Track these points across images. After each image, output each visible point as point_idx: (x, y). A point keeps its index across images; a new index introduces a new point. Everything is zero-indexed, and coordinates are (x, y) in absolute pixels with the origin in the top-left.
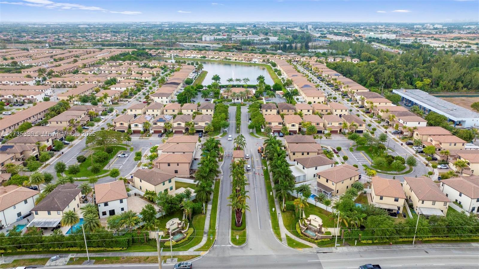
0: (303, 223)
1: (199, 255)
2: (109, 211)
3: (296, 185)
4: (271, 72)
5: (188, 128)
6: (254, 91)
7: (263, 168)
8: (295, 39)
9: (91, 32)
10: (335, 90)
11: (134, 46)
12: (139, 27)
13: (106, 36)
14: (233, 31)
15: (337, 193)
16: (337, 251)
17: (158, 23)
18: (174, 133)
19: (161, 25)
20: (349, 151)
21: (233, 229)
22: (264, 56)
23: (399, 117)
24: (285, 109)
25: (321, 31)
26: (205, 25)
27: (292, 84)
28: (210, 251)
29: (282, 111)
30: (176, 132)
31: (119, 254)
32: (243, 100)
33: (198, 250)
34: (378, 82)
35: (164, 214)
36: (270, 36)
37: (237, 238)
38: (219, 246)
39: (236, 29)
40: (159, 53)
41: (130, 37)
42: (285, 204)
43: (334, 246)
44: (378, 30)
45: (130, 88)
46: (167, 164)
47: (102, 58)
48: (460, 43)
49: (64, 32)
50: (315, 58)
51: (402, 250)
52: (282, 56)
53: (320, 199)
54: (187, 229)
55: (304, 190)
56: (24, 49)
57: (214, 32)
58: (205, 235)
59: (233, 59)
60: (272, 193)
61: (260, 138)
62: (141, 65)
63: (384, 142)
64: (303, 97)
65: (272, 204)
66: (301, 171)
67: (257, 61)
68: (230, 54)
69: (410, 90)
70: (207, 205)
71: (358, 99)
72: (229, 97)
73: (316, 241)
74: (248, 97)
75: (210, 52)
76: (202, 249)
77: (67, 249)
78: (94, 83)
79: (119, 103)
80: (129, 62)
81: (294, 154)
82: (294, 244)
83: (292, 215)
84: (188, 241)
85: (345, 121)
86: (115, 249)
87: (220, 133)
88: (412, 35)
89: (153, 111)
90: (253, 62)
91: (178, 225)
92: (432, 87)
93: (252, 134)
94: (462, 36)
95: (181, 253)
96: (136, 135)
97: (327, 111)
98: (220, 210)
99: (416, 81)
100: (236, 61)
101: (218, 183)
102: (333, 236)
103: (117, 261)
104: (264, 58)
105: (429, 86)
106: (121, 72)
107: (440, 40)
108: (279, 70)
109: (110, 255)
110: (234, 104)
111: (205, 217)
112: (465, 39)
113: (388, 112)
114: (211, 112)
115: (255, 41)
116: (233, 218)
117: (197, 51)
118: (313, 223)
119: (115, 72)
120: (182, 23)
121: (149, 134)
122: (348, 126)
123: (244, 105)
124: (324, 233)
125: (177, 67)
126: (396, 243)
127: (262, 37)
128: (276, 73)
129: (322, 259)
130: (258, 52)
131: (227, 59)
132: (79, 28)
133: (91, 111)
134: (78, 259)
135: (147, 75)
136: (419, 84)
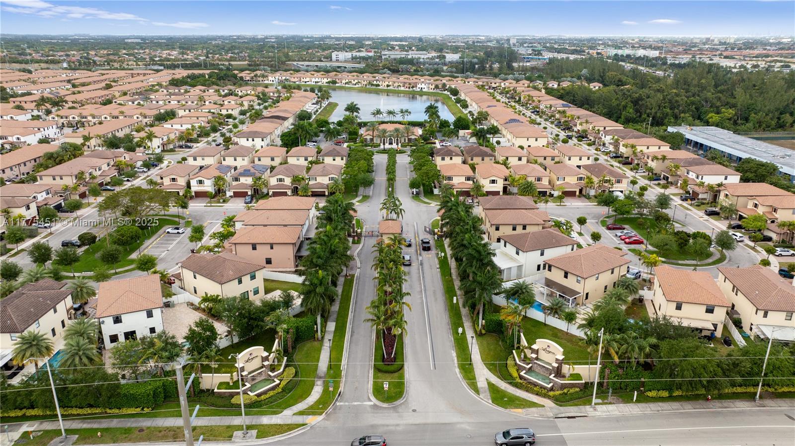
0: (522, 356)
1: (304, 423)
2: (124, 333)
3: (503, 284)
4: (450, 103)
5: (297, 188)
6: (419, 131)
7: (438, 254)
8: (488, 57)
9: (145, 49)
10: (564, 129)
11: (213, 66)
12: (226, 41)
13: (170, 55)
14: (384, 46)
15: (587, 298)
16: (598, 414)
17: (259, 37)
18: (271, 197)
19: (263, 40)
20: (600, 225)
21: (377, 369)
22: (437, 80)
23: (688, 168)
24: (477, 156)
25: (532, 47)
26: (338, 39)
27: (487, 119)
28: (328, 415)
29: (472, 160)
30: (275, 194)
31: (133, 422)
32: (400, 144)
33: (301, 413)
34: (640, 116)
35: (236, 340)
36: (447, 53)
37: (386, 386)
38: (347, 404)
39: (389, 44)
40: (256, 76)
41: (210, 55)
42: (483, 319)
43: (590, 404)
44: (628, 46)
45: (197, 125)
46: (251, 247)
47: (156, 83)
48: (771, 62)
49: (99, 49)
50: (526, 83)
51: (735, 412)
52: (469, 80)
53: (555, 310)
54: (281, 370)
55: (520, 292)
56: (24, 71)
57: (351, 48)
58: (319, 382)
59: (384, 84)
60: (457, 299)
61: (431, 205)
62: (223, 93)
63: (666, 209)
64: (507, 140)
65: (456, 321)
66: (512, 259)
67: (425, 87)
68: (378, 76)
69: (698, 128)
70: (326, 322)
71: (606, 142)
72: (375, 139)
73: (551, 393)
74: (410, 140)
75: (345, 74)
76: (312, 411)
77: (20, 413)
78: (135, 117)
79: (176, 150)
80: (203, 88)
81: (497, 229)
82: (506, 399)
83: (498, 341)
84: (281, 394)
85: (589, 174)
86: (125, 411)
87: (357, 196)
88: (686, 51)
89: (235, 160)
90: (419, 90)
91: (263, 362)
92: (737, 124)
93: (416, 196)
94: (771, 53)
95: (266, 420)
96: (200, 199)
97: (553, 160)
98: (353, 332)
99: (707, 113)
100: (389, 88)
101: (349, 282)
102: (586, 383)
103: (124, 436)
104: (437, 83)
105: (732, 122)
106: (187, 103)
107: (734, 58)
108: (464, 100)
109: (114, 423)
110: (384, 151)
111: (322, 345)
112: (776, 56)
113: (666, 161)
114: (340, 162)
115: (421, 60)
116: (378, 348)
117: (322, 73)
118: (543, 355)
119: (176, 102)
120: (299, 36)
121: (224, 197)
122: (595, 183)
123: (401, 152)
124: (567, 376)
125: (284, 94)
126: (721, 397)
127: (434, 54)
128: (459, 105)
129: (568, 431)
130: (427, 73)
131: (372, 85)
132: (126, 43)
133: (122, 159)
134: (39, 434)
135: (232, 107)
136: (714, 117)
